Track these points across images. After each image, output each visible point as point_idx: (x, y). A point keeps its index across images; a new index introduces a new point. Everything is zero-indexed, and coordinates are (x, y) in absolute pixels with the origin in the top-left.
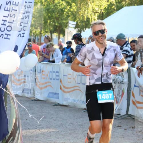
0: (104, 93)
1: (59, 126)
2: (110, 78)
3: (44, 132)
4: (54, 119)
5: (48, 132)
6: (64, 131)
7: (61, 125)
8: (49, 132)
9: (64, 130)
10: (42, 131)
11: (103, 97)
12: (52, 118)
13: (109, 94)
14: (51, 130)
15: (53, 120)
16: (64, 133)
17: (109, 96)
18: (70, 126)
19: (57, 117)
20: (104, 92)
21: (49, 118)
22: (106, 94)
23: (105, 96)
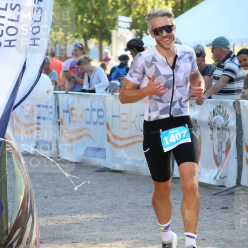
1: (109, 209)
3: (81, 220)
4: (98, 195)
5: (88, 220)
6: (119, 218)
7: (112, 207)
8: (90, 220)
9: (119, 216)
10: (76, 218)
12: (95, 193)
14: (94, 216)
15: (97, 197)
16: (119, 222)
18: (130, 208)
19: (104, 193)
21: (89, 194)
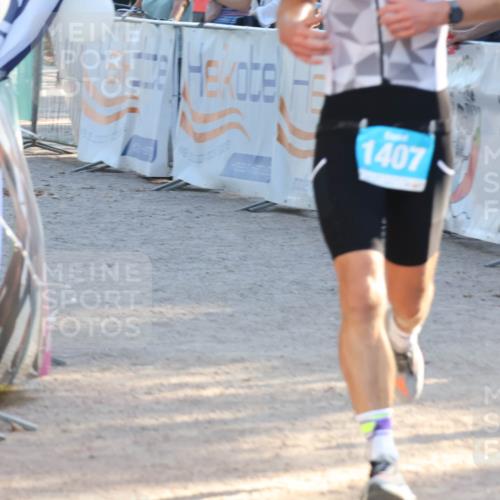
0: (389, 141)
1: (242, 295)
2: (429, 61)
3: (170, 316)
4: (229, 263)
5: (186, 318)
6: (256, 315)
7: (250, 289)
8: (192, 317)
9: (259, 310)
10: (161, 312)
11: (378, 159)
12: (224, 259)
13: (413, 149)
14: (204, 309)
15: (226, 267)
16: (256, 322)
17: (411, 156)
18: (291, 292)
19: (245, 258)
20: (392, 135)
21: (209, 260)
22: (399, 148)
23: (392, 155)
